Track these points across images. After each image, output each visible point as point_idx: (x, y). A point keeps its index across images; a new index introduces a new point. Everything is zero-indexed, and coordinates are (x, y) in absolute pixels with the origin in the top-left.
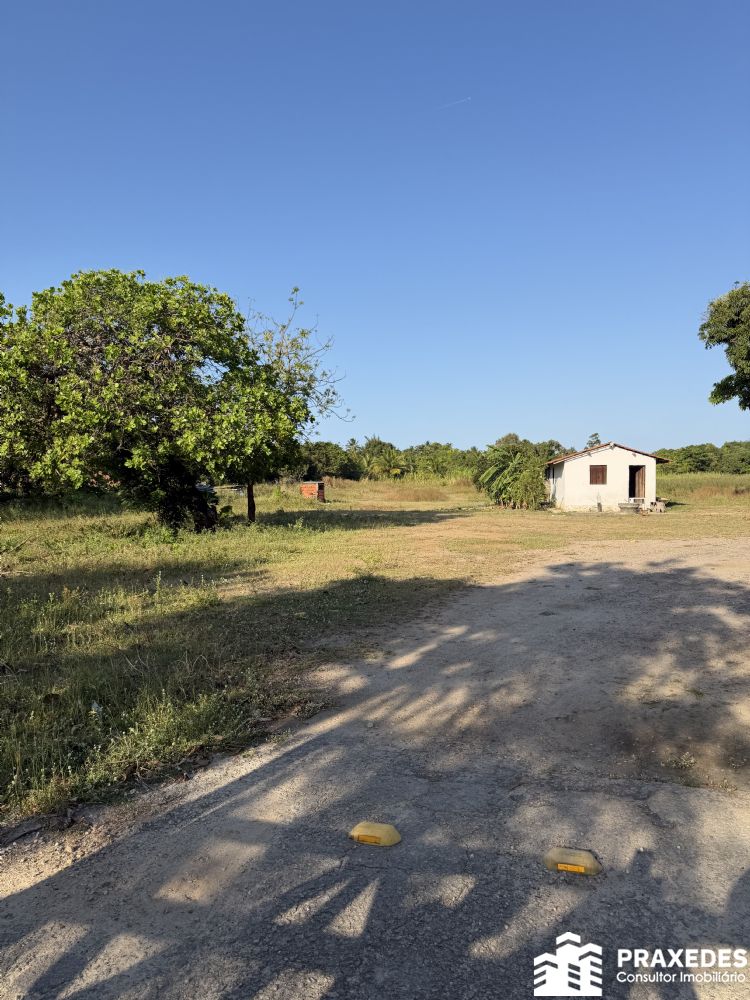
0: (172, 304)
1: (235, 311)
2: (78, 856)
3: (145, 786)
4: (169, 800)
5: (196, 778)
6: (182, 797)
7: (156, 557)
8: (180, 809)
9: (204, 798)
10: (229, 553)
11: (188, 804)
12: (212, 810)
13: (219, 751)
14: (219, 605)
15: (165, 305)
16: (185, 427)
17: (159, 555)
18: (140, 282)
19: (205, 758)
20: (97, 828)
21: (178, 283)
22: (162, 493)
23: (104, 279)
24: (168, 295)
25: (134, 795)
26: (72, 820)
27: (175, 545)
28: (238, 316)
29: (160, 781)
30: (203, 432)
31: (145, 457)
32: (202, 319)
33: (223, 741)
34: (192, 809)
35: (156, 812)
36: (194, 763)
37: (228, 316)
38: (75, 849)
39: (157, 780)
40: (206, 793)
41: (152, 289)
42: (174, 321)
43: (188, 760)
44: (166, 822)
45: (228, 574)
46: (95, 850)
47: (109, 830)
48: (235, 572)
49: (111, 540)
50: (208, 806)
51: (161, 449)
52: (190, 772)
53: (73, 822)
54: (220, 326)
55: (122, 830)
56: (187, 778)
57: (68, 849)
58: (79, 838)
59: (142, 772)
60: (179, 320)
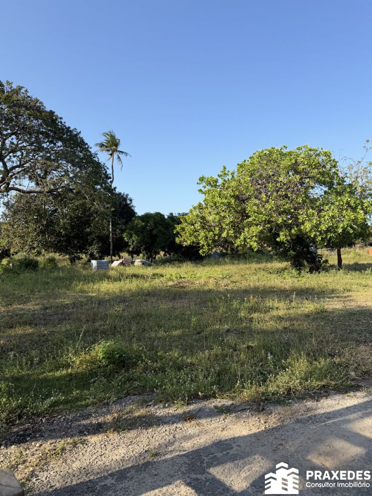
0: (300, 159)
1: (332, 158)
2: (267, 427)
3: (296, 399)
4: (309, 410)
5: (322, 401)
6: (315, 409)
7: (291, 285)
8: (315, 416)
9: (328, 413)
10: (329, 284)
11: (319, 414)
12: (332, 421)
13: (333, 390)
14: (326, 312)
15: (296, 161)
16: (305, 220)
17: (292, 283)
18: (284, 151)
19: (326, 392)
20: (275, 415)
21: (303, 149)
22: (293, 253)
23: (268, 152)
24: (298, 156)
25: (291, 403)
26: (263, 408)
27: (300, 279)
28: (334, 160)
29: (303, 399)
30: (315, 221)
31: (286, 236)
32: (315, 165)
33: (335, 385)
34: (321, 417)
35: (302, 415)
36: (320, 393)
37: (329, 161)
38: (265, 423)
39: (302, 398)
40: (328, 411)
41: (290, 154)
42: (301, 167)
43: (317, 391)
44: (308, 421)
45: (329, 296)
46: (275, 426)
47: (281, 418)
48: (333, 295)
49: (269, 275)
50: (329, 418)
51: (293, 231)
52: (318, 398)
53: (263, 409)
54: (324, 167)
55: (287, 419)
56: (317, 401)
57: (262, 422)
58: (266, 418)
59: (294, 392)
60: (303, 167)
